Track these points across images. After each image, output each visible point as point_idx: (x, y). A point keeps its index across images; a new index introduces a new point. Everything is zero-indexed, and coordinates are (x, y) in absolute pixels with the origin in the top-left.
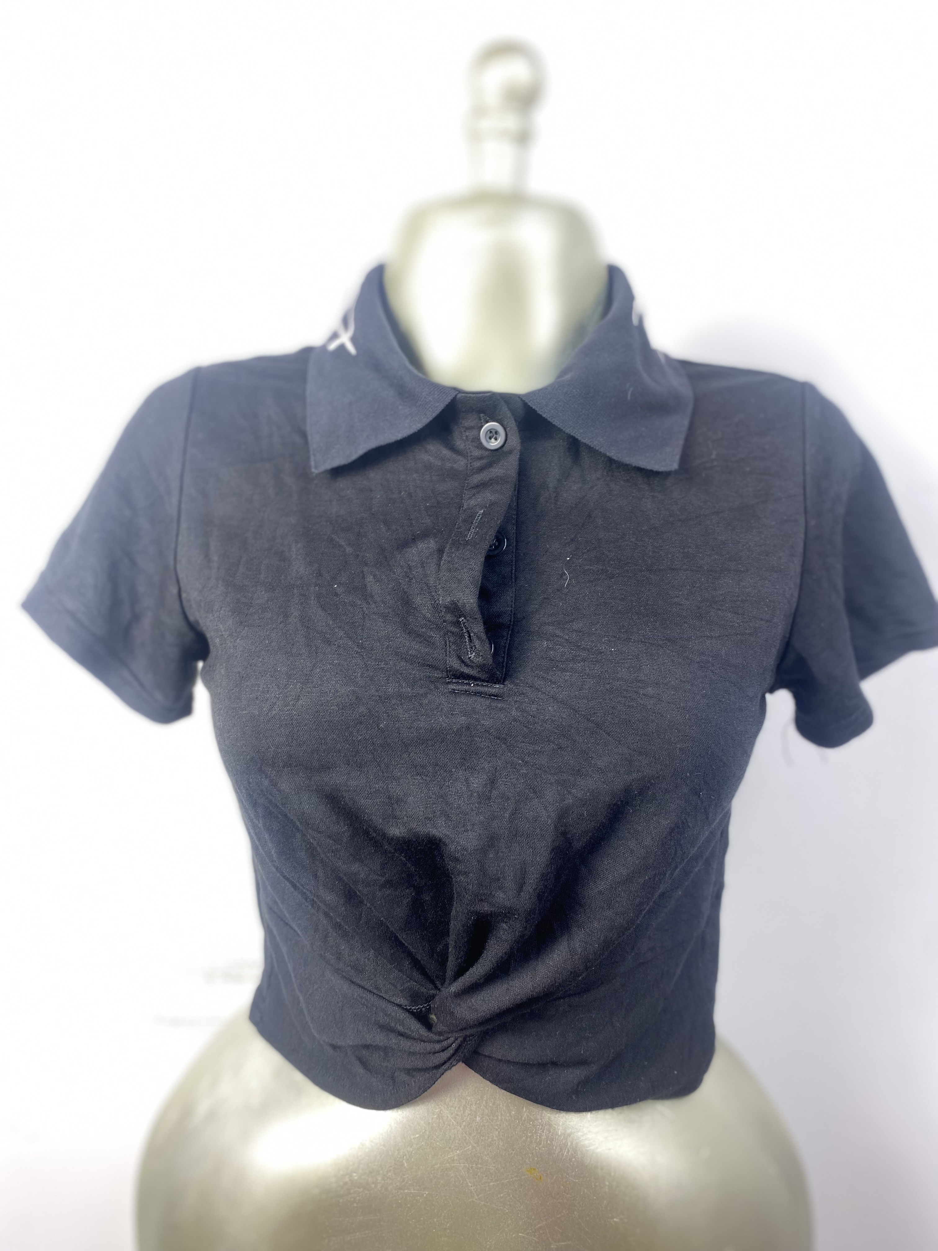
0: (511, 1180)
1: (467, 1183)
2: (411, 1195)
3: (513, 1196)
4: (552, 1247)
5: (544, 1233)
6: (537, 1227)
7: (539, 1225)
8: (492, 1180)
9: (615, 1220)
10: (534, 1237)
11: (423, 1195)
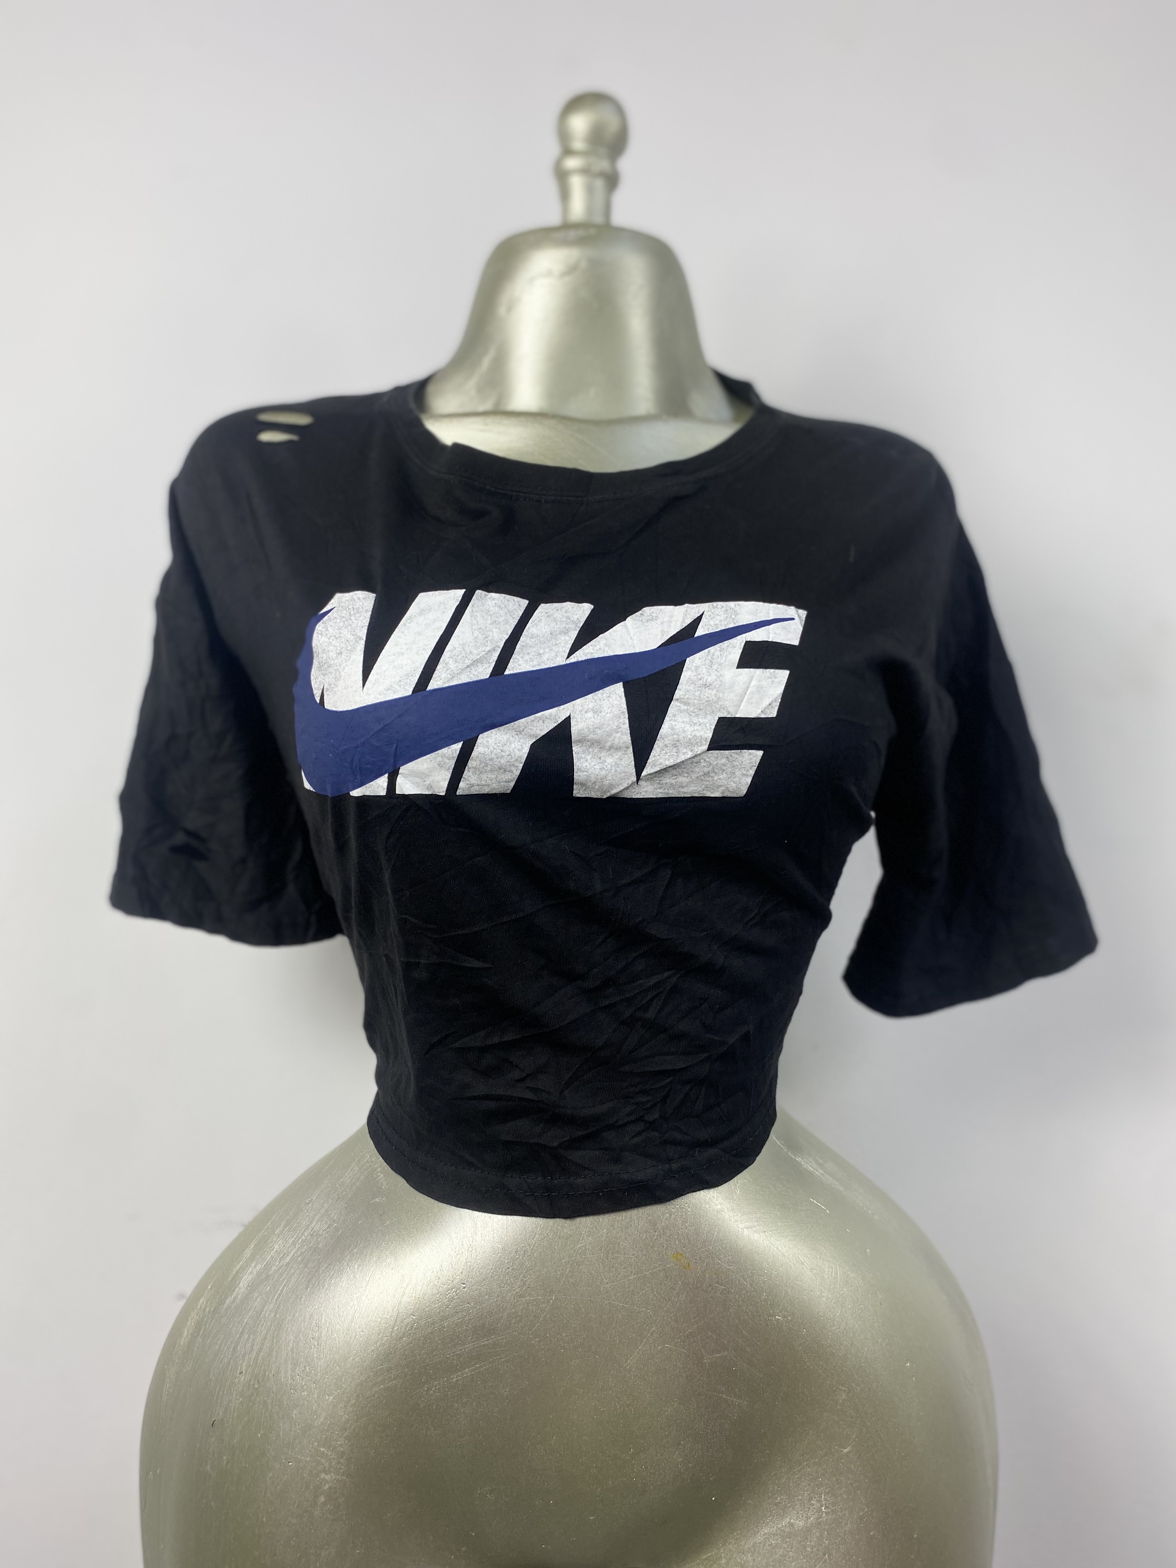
0: (655, 1270)
1: (602, 1279)
2: (535, 1303)
3: (657, 1292)
4: (705, 1361)
5: (695, 1342)
6: (686, 1333)
7: (689, 1331)
8: (632, 1272)
9: (777, 1317)
10: (683, 1348)
11: (548, 1301)
